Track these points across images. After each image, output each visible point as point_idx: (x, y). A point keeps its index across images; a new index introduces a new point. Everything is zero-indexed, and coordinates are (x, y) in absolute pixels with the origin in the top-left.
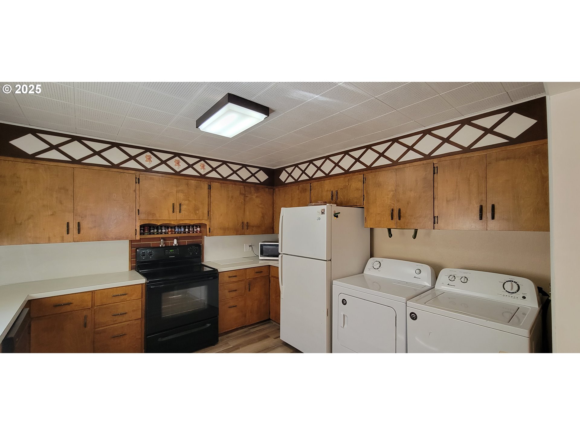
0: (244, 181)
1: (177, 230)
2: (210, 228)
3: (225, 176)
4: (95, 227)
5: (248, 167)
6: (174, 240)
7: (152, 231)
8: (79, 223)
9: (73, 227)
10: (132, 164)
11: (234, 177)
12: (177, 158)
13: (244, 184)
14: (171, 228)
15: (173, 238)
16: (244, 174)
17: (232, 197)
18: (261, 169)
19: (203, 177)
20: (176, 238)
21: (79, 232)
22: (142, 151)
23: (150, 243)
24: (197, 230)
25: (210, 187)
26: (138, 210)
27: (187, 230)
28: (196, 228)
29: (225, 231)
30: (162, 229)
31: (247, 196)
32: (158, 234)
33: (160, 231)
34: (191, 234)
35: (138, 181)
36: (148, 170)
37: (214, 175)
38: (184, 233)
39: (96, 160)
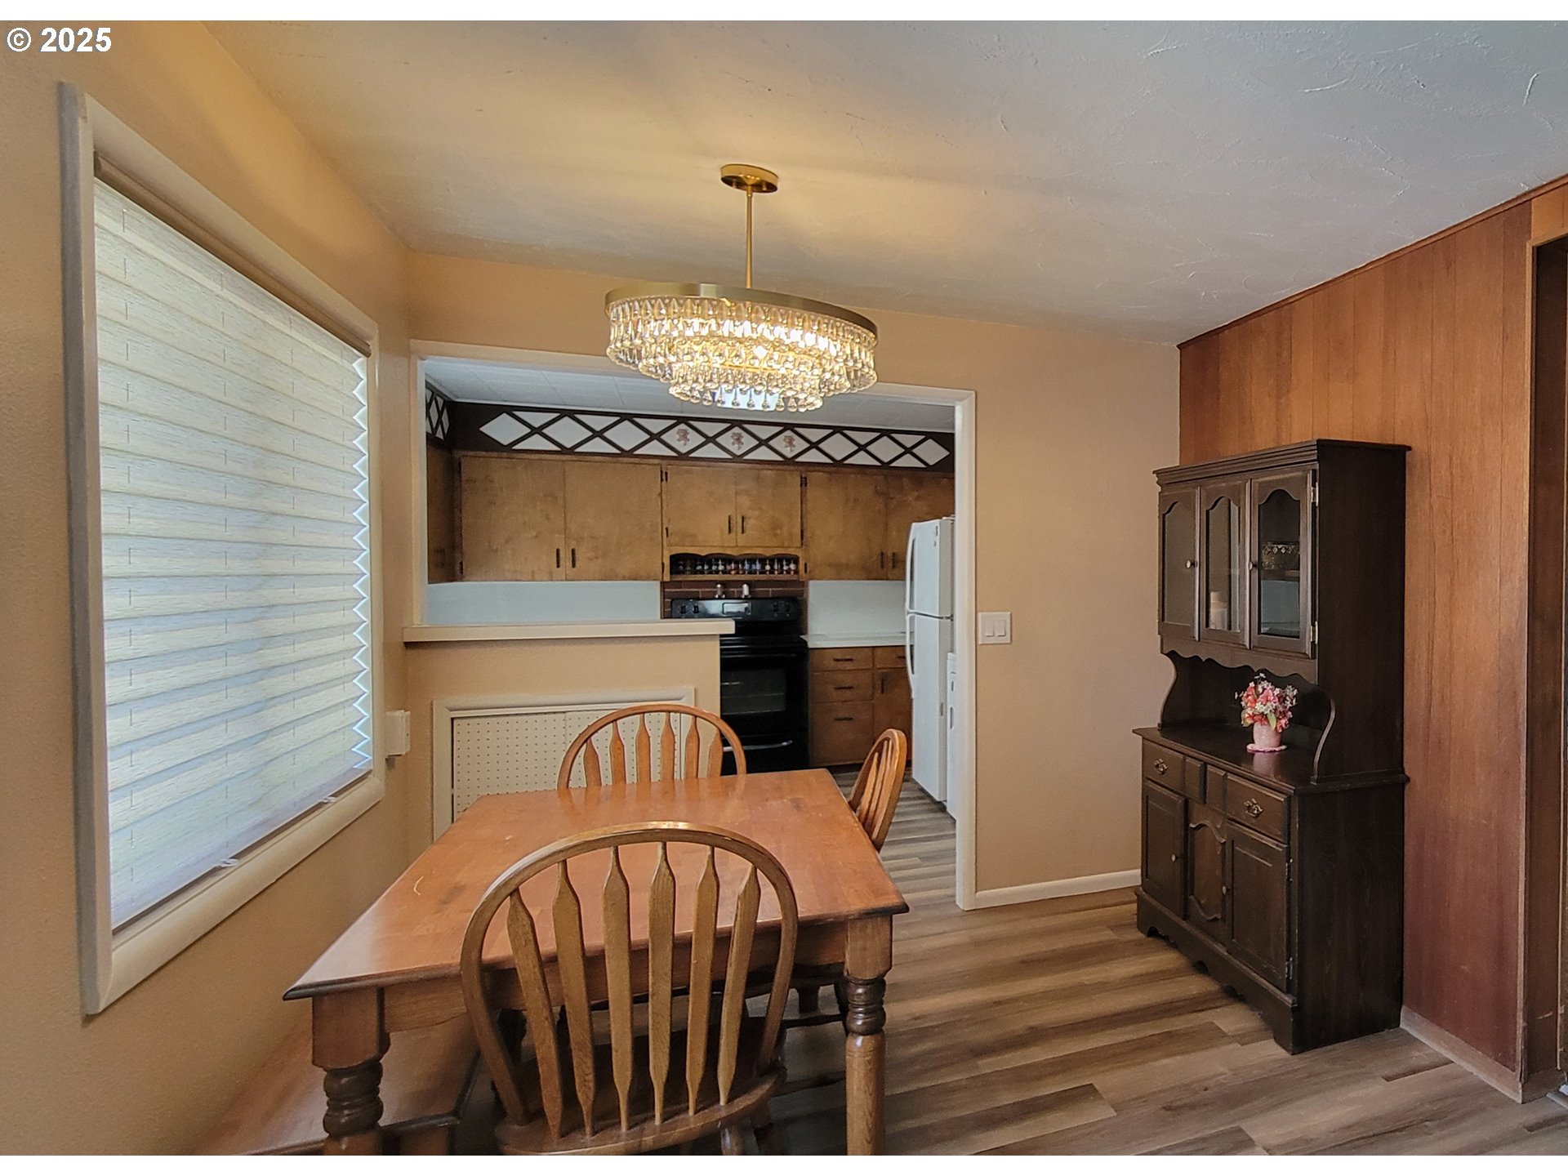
0: (885, 466)
1: (747, 566)
2: (806, 565)
3: (839, 458)
4: (597, 558)
5: (894, 435)
6: (741, 587)
7: (699, 568)
8: (573, 551)
9: (566, 556)
10: (655, 448)
11: (862, 459)
12: (737, 430)
13: (886, 472)
14: (737, 563)
15: (740, 583)
16: (885, 450)
17: (856, 500)
18: (929, 436)
19: (789, 462)
20: (749, 583)
21: (574, 566)
22: (672, 422)
23: (698, 592)
24: (790, 569)
25: (804, 482)
26: (667, 529)
27: (768, 567)
28: (787, 565)
29: (840, 571)
30: (718, 565)
31: (892, 498)
32: (711, 573)
33: (714, 568)
34: (776, 576)
35: (664, 476)
36: (683, 457)
37: (814, 456)
38: (760, 573)
39: (597, 446)
